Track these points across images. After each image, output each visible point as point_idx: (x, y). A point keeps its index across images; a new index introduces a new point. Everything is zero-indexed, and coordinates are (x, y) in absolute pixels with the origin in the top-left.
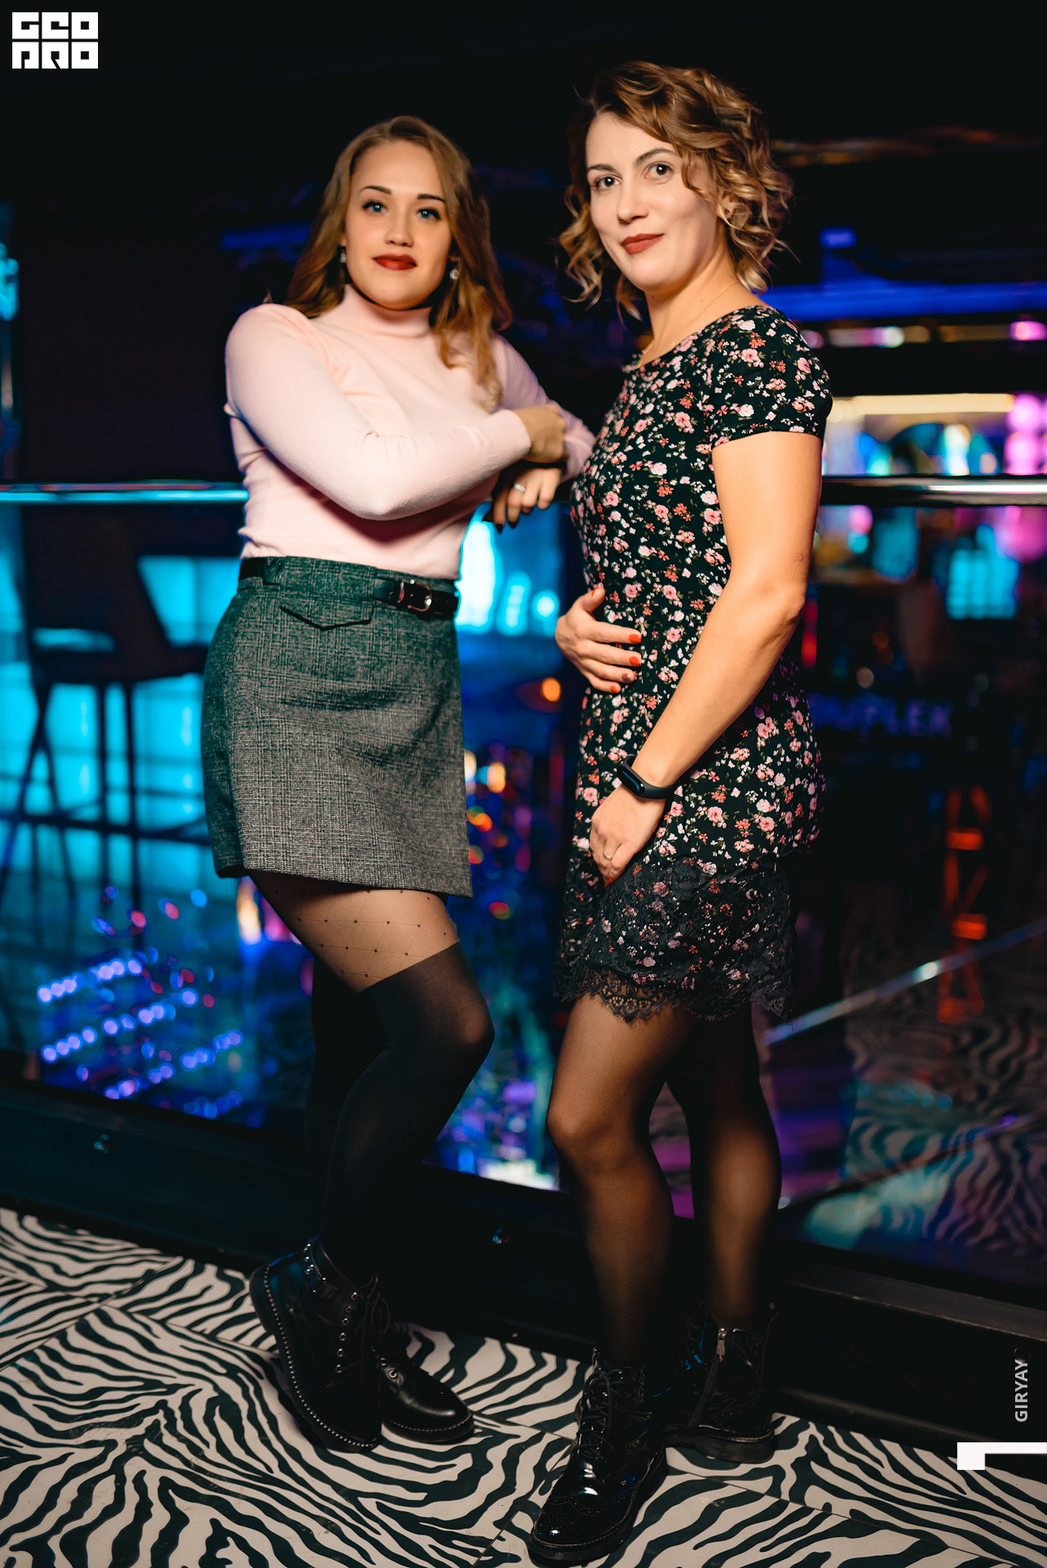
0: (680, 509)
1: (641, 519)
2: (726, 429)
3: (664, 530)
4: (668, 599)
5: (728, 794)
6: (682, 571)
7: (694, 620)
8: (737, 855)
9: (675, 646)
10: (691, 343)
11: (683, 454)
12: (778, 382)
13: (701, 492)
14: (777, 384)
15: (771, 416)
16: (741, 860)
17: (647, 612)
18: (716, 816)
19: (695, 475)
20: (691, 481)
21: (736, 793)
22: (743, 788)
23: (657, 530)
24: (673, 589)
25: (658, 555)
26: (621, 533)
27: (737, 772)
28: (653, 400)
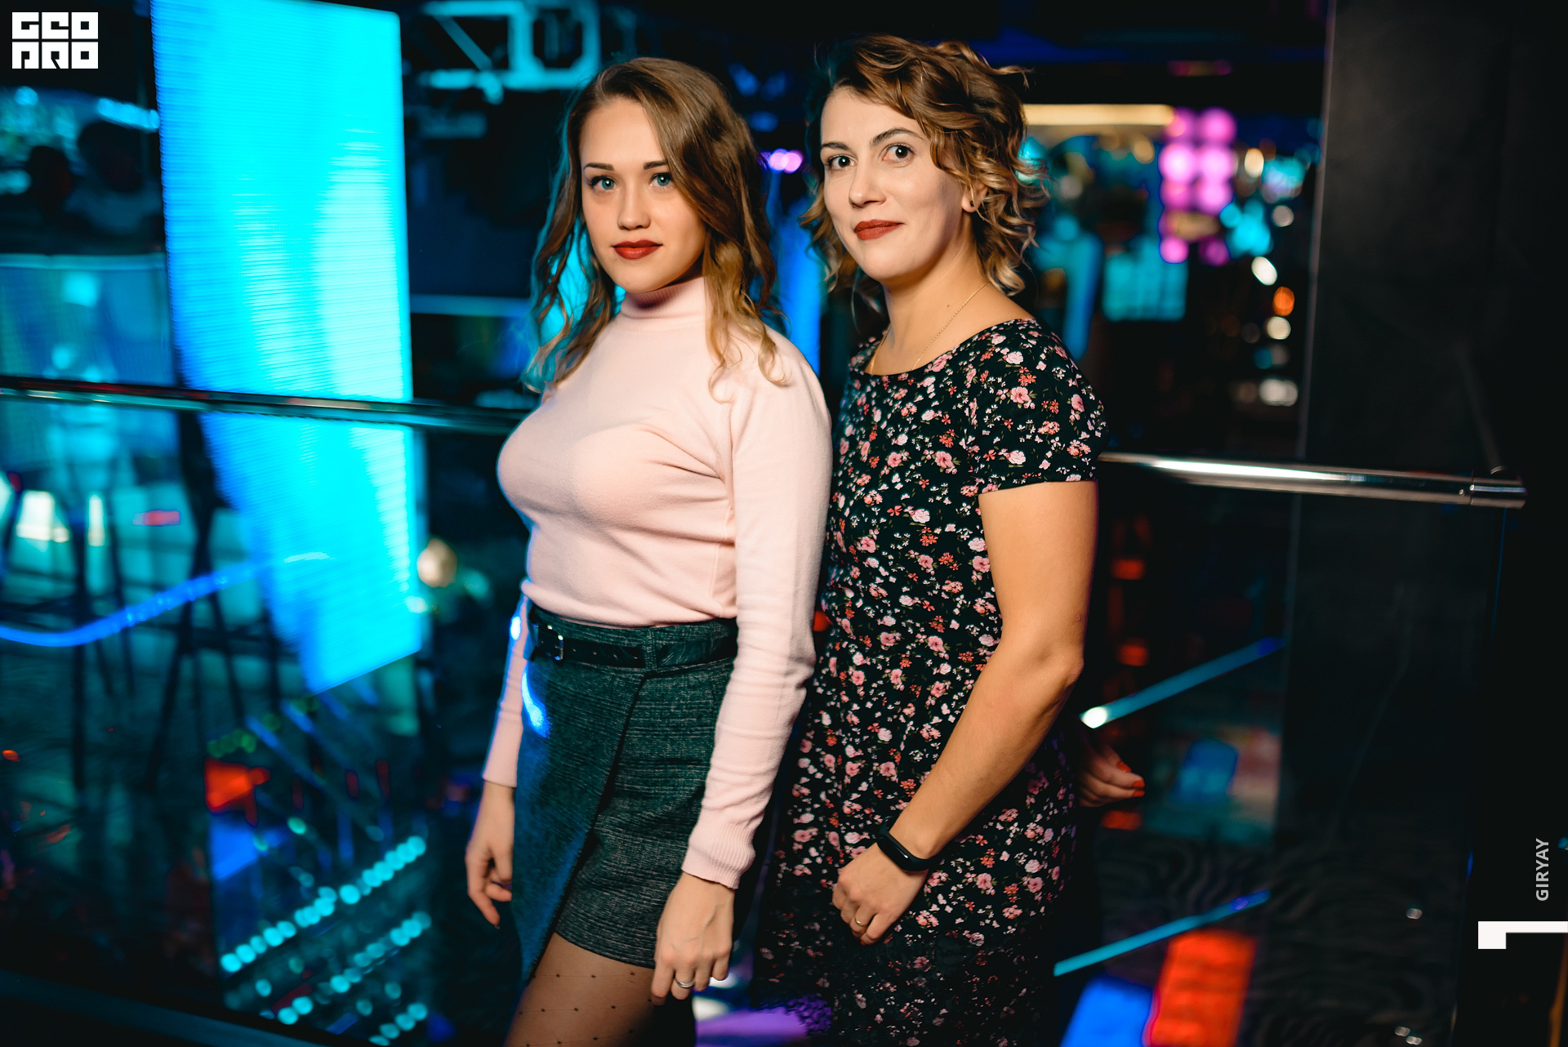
0: (946, 558)
1: (902, 569)
2: (995, 476)
3: (928, 580)
4: (933, 651)
5: (997, 857)
6: (950, 623)
7: (962, 673)
8: (1005, 922)
9: (940, 701)
10: (945, 362)
11: (947, 499)
12: (1051, 425)
13: (968, 540)
14: (1050, 427)
15: (1045, 465)
16: (1009, 927)
17: (905, 664)
18: (985, 882)
19: (961, 522)
20: (957, 528)
21: (1005, 856)
22: (1012, 850)
23: (921, 580)
24: (940, 641)
25: (922, 605)
26: (879, 580)
27: (1005, 834)
28: (906, 430)
